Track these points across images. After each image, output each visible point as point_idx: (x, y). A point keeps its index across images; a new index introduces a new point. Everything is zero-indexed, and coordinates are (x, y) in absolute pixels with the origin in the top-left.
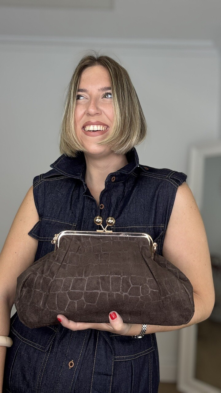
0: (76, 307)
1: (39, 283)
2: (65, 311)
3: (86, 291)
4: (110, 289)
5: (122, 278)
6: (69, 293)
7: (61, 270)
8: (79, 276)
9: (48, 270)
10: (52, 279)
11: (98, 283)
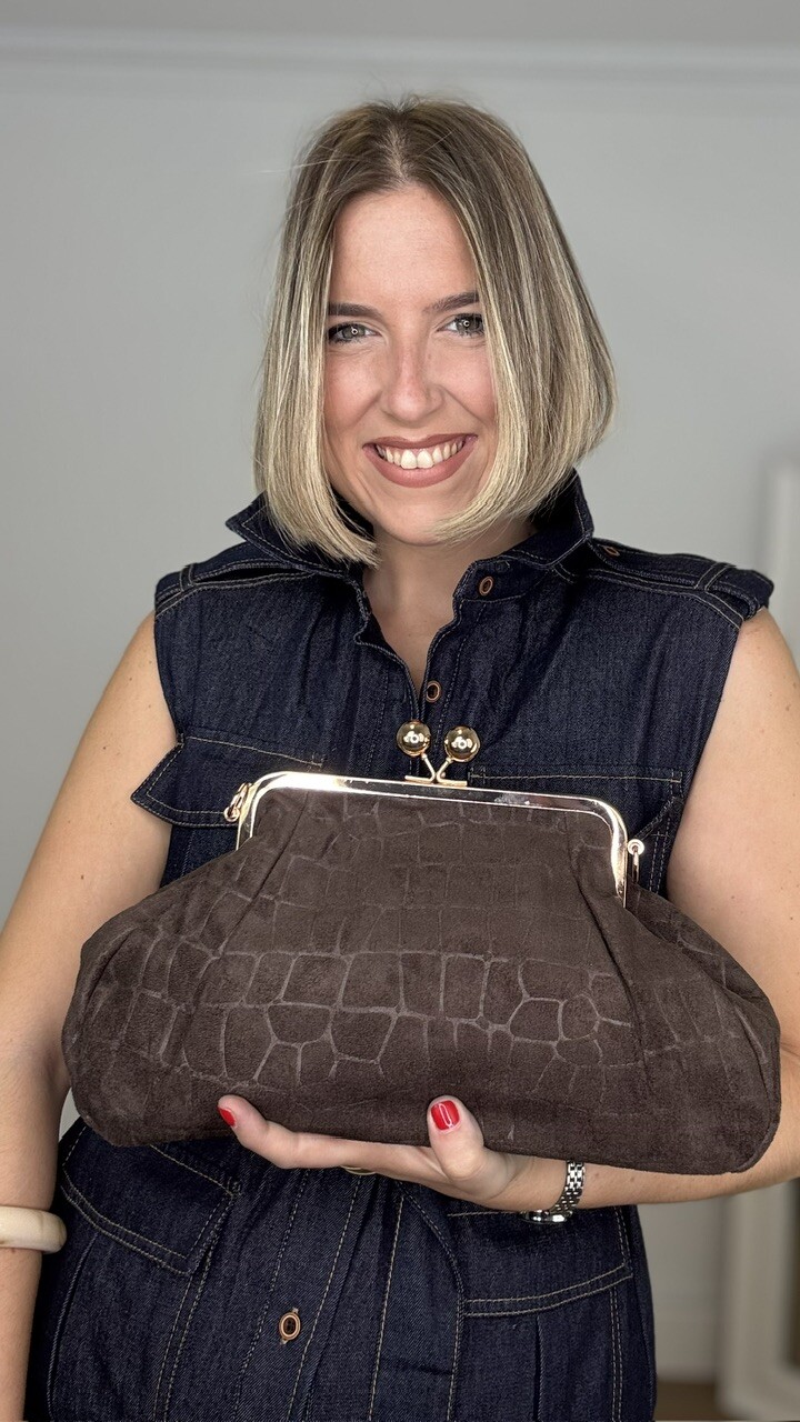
0: (299, 1069)
1: (162, 967)
2: (254, 1082)
3: (344, 1009)
4: (438, 1005)
5: (487, 965)
6: (274, 1012)
7: (253, 919)
8: (320, 946)
9: (199, 919)
10: (214, 954)
11: (392, 979)
